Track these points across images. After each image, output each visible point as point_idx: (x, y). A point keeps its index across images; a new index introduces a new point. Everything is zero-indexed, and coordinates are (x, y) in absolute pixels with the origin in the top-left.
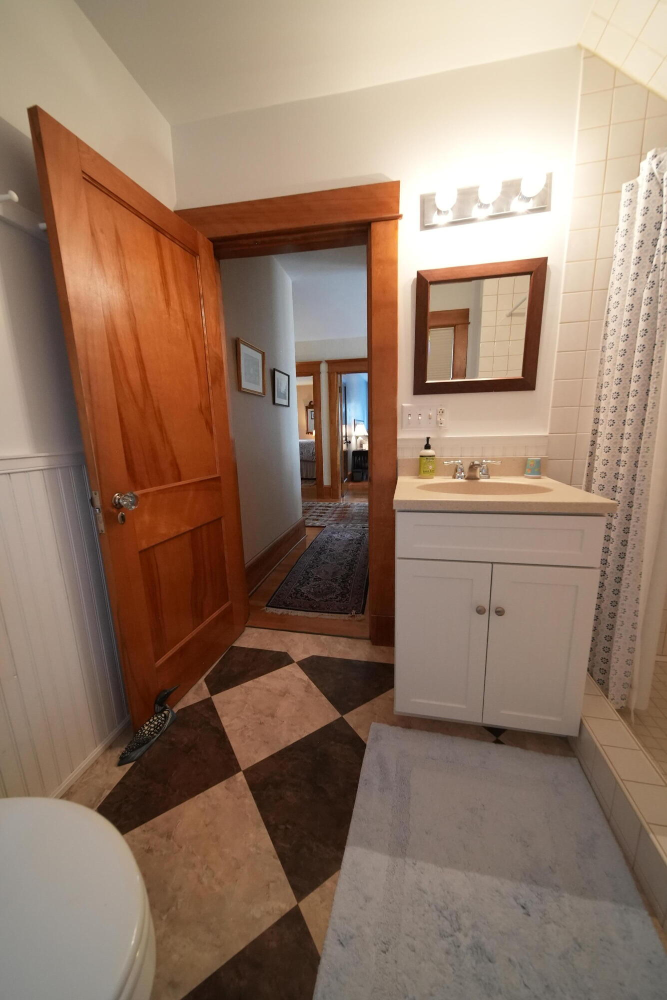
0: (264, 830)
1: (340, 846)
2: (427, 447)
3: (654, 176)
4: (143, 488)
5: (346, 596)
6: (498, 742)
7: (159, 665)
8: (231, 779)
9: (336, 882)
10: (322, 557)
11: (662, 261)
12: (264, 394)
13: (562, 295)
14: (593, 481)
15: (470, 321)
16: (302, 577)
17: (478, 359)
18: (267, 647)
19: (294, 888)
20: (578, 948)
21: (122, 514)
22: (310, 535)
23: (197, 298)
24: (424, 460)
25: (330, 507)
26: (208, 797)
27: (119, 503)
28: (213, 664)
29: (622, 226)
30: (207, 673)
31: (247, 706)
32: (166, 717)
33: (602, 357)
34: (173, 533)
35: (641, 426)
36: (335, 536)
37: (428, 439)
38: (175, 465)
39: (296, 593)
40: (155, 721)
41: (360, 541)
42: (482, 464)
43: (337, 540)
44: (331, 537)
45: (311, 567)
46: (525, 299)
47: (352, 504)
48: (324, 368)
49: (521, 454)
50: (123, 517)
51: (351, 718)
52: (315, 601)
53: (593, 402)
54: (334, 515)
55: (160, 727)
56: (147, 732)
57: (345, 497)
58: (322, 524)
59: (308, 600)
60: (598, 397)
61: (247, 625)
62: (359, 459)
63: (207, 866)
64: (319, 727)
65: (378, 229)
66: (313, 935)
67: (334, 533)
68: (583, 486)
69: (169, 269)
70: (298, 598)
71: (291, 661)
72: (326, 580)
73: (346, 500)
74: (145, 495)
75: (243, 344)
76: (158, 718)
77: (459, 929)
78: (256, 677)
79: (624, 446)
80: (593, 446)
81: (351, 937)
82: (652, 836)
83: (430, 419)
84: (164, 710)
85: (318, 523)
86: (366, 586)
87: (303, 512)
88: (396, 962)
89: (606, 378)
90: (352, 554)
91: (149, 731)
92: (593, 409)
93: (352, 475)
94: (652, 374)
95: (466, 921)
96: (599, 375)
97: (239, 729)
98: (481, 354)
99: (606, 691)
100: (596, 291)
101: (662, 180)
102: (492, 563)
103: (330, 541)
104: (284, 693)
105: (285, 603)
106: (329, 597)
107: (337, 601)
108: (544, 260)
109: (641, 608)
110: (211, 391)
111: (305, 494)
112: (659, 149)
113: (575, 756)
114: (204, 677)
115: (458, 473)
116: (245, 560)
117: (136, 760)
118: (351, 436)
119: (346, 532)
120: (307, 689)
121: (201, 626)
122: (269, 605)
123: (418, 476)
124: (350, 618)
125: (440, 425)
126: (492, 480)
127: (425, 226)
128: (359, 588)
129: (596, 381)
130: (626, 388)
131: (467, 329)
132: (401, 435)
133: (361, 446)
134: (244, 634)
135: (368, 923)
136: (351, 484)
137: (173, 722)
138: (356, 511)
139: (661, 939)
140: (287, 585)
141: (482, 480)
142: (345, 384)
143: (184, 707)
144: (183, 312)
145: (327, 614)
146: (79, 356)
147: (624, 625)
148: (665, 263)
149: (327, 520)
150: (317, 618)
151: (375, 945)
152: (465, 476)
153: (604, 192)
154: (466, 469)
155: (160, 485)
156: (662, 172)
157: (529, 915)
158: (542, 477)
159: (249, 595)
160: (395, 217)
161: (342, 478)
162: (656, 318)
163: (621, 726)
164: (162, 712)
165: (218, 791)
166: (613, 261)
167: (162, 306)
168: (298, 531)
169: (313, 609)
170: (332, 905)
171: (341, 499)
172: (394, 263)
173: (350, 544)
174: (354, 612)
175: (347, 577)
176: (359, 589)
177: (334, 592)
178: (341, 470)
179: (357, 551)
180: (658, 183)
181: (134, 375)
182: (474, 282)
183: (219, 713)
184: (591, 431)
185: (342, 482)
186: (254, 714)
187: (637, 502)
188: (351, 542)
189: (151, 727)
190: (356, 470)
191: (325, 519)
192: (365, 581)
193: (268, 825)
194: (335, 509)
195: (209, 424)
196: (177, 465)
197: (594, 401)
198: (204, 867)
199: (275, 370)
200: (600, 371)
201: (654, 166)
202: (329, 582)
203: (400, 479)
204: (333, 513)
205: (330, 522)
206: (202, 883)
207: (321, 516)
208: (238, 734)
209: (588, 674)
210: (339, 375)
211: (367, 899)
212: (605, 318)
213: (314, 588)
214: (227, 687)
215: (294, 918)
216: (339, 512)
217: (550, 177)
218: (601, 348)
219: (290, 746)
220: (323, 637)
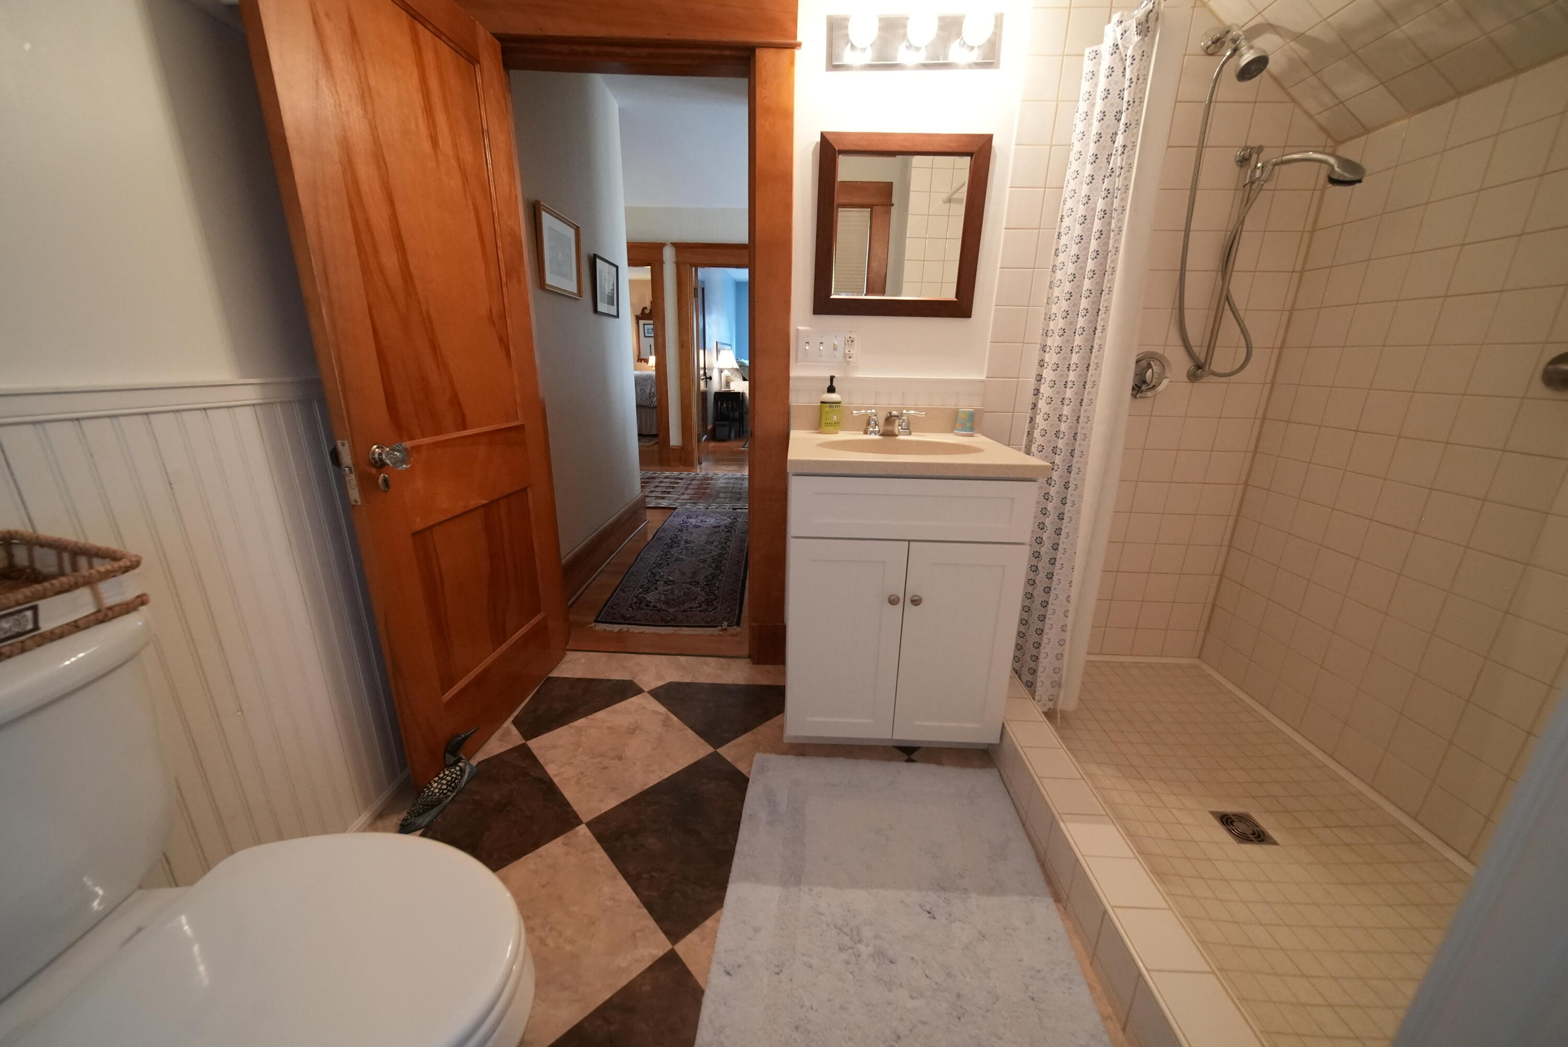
0: (622, 882)
1: (722, 886)
2: (831, 390)
3: (1118, 49)
4: (412, 438)
5: (713, 604)
6: (910, 760)
7: (448, 699)
8: (570, 834)
9: (718, 921)
10: (674, 551)
11: (1119, 164)
12: (580, 296)
13: (1008, 190)
14: (1034, 440)
15: (893, 202)
16: (646, 580)
17: (904, 263)
18: (603, 675)
19: (666, 933)
20: (981, 938)
21: (384, 476)
22: (653, 521)
23: (479, 134)
24: (826, 408)
25: (681, 479)
26: (540, 856)
27: (381, 460)
28: (522, 701)
29: (1083, 106)
30: (515, 714)
31: (580, 749)
32: (462, 771)
33: (1052, 279)
34: (459, 507)
35: (1086, 372)
36: (693, 521)
37: (832, 378)
38: (455, 402)
39: (639, 601)
40: (447, 775)
41: (729, 529)
42: (902, 415)
43: (696, 527)
44: (686, 523)
45: (659, 565)
46: (964, 185)
47: (715, 474)
48: (669, 255)
49: (951, 404)
50: (385, 480)
51: (728, 752)
52: (668, 612)
53: (1038, 338)
54: (689, 491)
55: (455, 784)
56: (436, 791)
57: (703, 464)
58: (671, 504)
59: (658, 610)
60: (1045, 332)
61: (568, 647)
62: (725, 405)
63: (551, 928)
64: (686, 765)
65: (765, 58)
66: (693, 973)
67: (690, 517)
68: (1023, 447)
69: (434, 84)
70: (642, 609)
71: (639, 691)
72: (683, 583)
73: (705, 469)
74: (417, 448)
75: (547, 212)
76: (450, 772)
77: (860, 941)
78: (590, 714)
79: (1067, 397)
80: (1036, 396)
81: (739, 966)
82: (1062, 824)
83: (835, 349)
84: (460, 760)
85: (664, 503)
86: (741, 590)
87: (642, 487)
88: (791, 980)
89: (1054, 309)
90: (720, 547)
91: (440, 789)
92: (1038, 347)
93: (714, 429)
94: (1100, 308)
95: (867, 933)
96: (1048, 303)
97: (574, 777)
98: (908, 255)
99: (1033, 694)
100: (1050, 189)
101: (1126, 56)
102: (909, 541)
103: (685, 529)
104: (633, 730)
105: (623, 617)
106: (687, 606)
107: (700, 611)
108: (989, 138)
109: (1074, 592)
110: (505, 289)
111: (645, 459)
112: (1125, 13)
113: (995, 766)
114: (511, 719)
115: (872, 427)
116: (562, 552)
117: (426, 827)
118: (712, 369)
119: (708, 516)
120: (666, 723)
121: (504, 647)
122: (598, 619)
123: (818, 430)
124: (721, 633)
125: (848, 360)
126: (914, 437)
127: (833, 65)
128: (731, 592)
129: (1042, 310)
130: (1073, 323)
131: (889, 213)
132: (795, 372)
133: (728, 384)
134: (563, 661)
135: (759, 951)
136: (712, 444)
137: (473, 778)
138: (722, 485)
139: (1062, 920)
140: (624, 592)
141: (901, 437)
142: (703, 282)
143: (486, 757)
144: (458, 159)
145: (685, 629)
146: (307, 228)
147: (1056, 614)
148: (1121, 168)
149: (678, 499)
150: (673, 633)
151: (767, 969)
152: (879, 431)
153: (1065, 53)
154: (881, 421)
155: (436, 434)
156: (1127, 45)
157: (934, 918)
158: (975, 435)
159: (569, 603)
160: (791, 44)
161: (698, 435)
162: (1109, 238)
163: (1046, 727)
164: (455, 764)
165: (553, 848)
166: (1069, 152)
167: (427, 146)
168: (637, 511)
169: (666, 624)
170: (715, 942)
171: (698, 467)
172: (788, 115)
173: (715, 532)
174: (725, 624)
175: (713, 579)
176: (732, 594)
177: (695, 599)
178: (698, 421)
179: (726, 543)
180: (1122, 59)
181: (390, 260)
182: (898, 157)
183: (541, 761)
184: (1035, 376)
185: (699, 441)
186: (592, 758)
187: (1077, 465)
188: (717, 529)
189: (443, 784)
190: (719, 423)
191: (676, 497)
192: (740, 583)
193: (626, 876)
194: (689, 482)
195: (504, 342)
196: (459, 404)
197: (1040, 336)
198: (547, 929)
199: (595, 256)
200: (1048, 298)
201: (1119, 36)
202: (687, 585)
203: (794, 434)
204: (687, 488)
205: (684, 501)
206: (546, 945)
207: (669, 493)
208: (573, 783)
209: (1011, 671)
210: (694, 269)
211: (756, 930)
212: (1057, 229)
213: (665, 594)
214: (549, 729)
215: (671, 960)
216: (696, 487)
217: (999, 21)
218: (1051, 267)
219: (648, 789)
220: (683, 659)
